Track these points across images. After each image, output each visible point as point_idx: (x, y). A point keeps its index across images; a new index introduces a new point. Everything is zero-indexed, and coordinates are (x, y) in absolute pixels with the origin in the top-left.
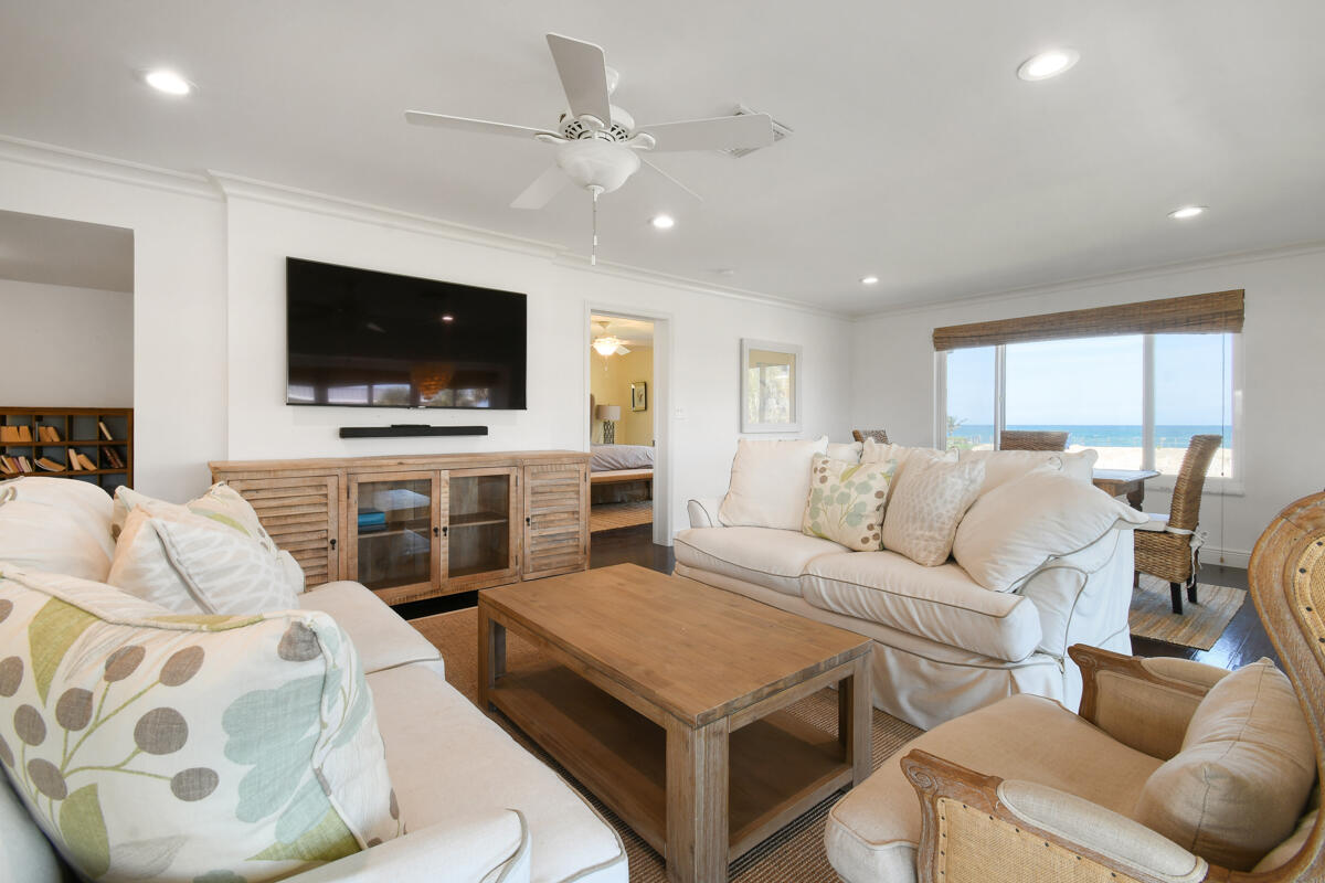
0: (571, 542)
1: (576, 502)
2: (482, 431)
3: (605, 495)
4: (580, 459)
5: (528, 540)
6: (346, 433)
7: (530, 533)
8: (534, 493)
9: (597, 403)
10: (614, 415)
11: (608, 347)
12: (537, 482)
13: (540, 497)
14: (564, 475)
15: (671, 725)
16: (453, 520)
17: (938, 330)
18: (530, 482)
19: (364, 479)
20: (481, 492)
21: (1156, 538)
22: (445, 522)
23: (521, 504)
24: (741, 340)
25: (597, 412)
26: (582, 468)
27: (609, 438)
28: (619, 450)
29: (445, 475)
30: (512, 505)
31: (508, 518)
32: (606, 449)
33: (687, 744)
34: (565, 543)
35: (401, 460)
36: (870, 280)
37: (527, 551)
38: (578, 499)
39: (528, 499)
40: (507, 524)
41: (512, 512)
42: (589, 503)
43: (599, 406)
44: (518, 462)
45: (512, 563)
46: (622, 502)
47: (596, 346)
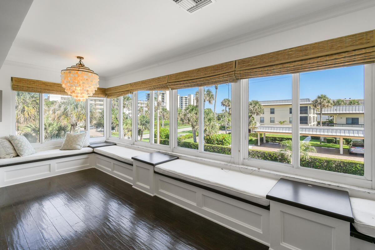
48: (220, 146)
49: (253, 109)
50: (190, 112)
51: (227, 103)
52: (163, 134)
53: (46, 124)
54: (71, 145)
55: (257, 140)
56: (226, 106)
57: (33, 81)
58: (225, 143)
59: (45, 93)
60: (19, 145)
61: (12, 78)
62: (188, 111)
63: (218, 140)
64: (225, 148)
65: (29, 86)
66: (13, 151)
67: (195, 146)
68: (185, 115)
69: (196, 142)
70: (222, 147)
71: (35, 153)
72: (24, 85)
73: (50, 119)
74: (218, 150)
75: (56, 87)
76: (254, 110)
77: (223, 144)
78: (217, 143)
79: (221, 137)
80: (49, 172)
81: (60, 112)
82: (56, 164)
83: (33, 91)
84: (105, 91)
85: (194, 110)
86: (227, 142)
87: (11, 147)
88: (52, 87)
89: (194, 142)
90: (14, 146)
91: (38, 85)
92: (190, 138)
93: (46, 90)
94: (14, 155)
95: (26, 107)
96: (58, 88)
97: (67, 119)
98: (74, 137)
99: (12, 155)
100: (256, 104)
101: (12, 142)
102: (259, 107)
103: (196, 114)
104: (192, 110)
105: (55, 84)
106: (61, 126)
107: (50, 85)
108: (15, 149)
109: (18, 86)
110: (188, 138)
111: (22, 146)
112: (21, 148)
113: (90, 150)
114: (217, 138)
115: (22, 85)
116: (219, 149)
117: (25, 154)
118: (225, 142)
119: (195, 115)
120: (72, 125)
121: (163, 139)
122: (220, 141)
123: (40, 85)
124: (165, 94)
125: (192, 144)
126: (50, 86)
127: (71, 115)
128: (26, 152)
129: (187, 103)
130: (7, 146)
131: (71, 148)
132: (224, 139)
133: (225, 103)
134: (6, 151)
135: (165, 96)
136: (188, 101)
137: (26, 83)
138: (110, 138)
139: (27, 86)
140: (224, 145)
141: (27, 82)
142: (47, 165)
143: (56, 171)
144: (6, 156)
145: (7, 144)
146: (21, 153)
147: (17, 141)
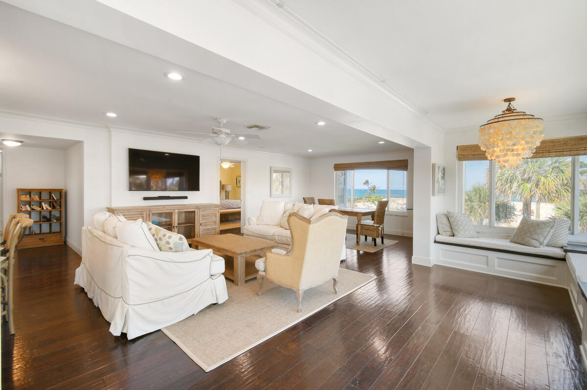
0: (214, 231)
1: (215, 219)
2: (186, 198)
3: (225, 218)
4: (216, 206)
5: (201, 230)
6: (145, 199)
7: (201, 228)
8: (203, 216)
9: (222, 184)
10: (229, 188)
11: (226, 165)
12: (204, 213)
13: (204, 217)
14: (211, 211)
15: (234, 256)
16: (178, 224)
17: (335, 164)
18: (201, 213)
19: (153, 212)
20: (186, 216)
21: (371, 227)
22: (176, 225)
23: (198, 220)
24: (271, 167)
25: (222, 187)
26: (217, 209)
27: (227, 197)
28: (231, 202)
29: (176, 211)
30: (196, 220)
31: (194, 223)
32: (226, 202)
33: (237, 258)
34: (212, 231)
35: (164, 206)
36: (310, 151)
37: (201, 233)
38: (216, 218)
39: (201, 218)
40: (194, 226)
41: (196, 222)
42: (219, 220)
43: (223, 185)
44: (198, 207)
45: (196, 236)
46: (232, 220)
47: (222, 165)
54: (524, 236)
61: (457, 147)
66: (449, 230)
72: (469, 153)
80: (486, 267)
82: (496, 259)
83: (480, 158)
87: (448, 225)
90: (451, 224)
94: (450, 233)
98: (530, 226)
99: (448, 233)
101: (450, 219)
108: (451, 227)
109: (462, 155)
111: (458, 226)
112: (456, 228)
113: (559, 252)
115: (466, 153)
117: (460, 235)
130: (445, 223)
131: (522, 243)
134: (443, 227)
142: (485, 256)
143: (496, 268)
144: (443, 233)
145: (445, 220)
146: (456, 233)
147: (453, 218)
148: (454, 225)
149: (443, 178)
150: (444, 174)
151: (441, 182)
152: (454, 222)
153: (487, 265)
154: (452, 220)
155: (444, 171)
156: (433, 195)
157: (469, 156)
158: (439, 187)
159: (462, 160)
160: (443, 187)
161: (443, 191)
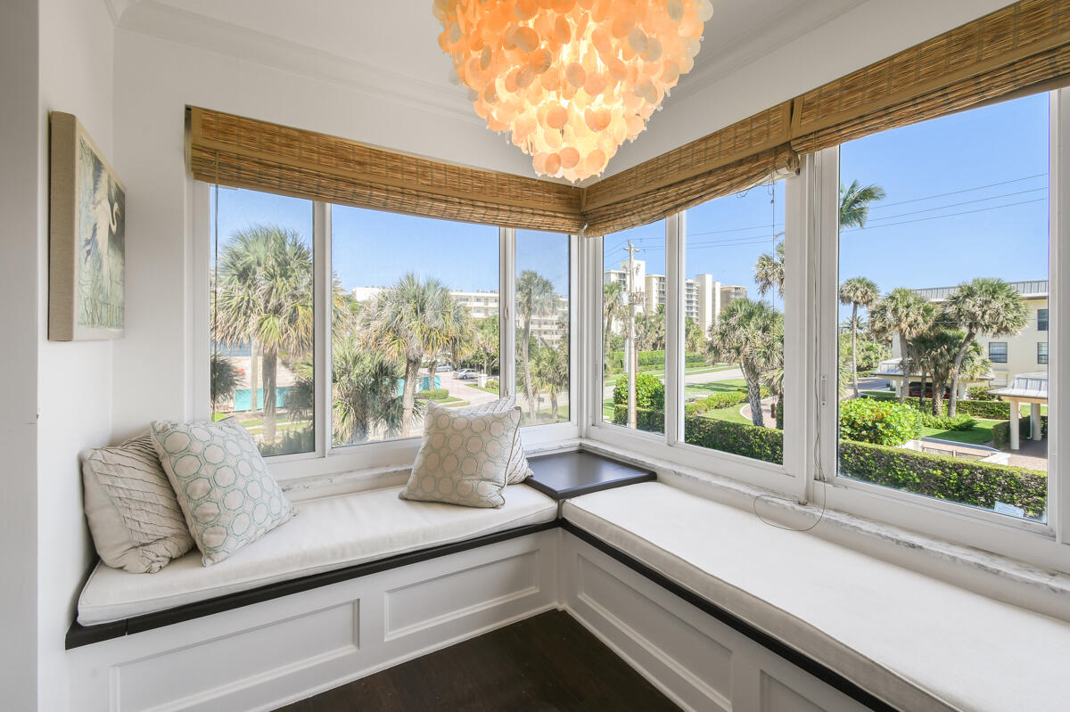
48: (866, 444)
49: (979, 313)
50: (741, 324)
51: (859, 293)
52: (644, 393)
53: (348, 358)
54: (456, 476)
55: (1007, 428)
56: (856, 303)
57: (286, 136)
58: (887, 436)
59: (335, 200)
60: (201, 485)
61: (188, 109)
62: (733, 321)
63: (854, 422)
64: (892, 457)
65: (264, 156)
66: (167, 526)
67: (761, 438)
68: (723, 335)
69: (762, 425)
70: (879, 451)
71: (287, 518)
72: (240, 151)
73: (357, 343)
74: (862, 458)
75: (383, 171)
76: (987, 317)
77: (876, 437)
78: (850, 435)
79: (868, 412)
80: (349, 649)
81: (381, 323)
82: (387, 598)
84: (579, 198)
85: (754, 319)
86: (898, 434)
87: (161, 499)
88: (368, 168)
89: (756, 424)
90: (178, 490)
91: (304, 154)
92: (721, 407)
93: (342, 185)
94: (171, 548)
95: (300, 308)
96: (390, 174)
97: (397, 345)
100: (995, 292)
101: (167, 465)
102: (1007, 305)
103: (765, 329)
104: (750, 315)
105: (378, 154)
106: (381, 364)
107: (357, 158)
108: (179, 513)
109: (214, 152)
110: (716, 407)
111: (217, 494)
112: (210, 508)
114: (852, 414)
115: (232, 149)
116: (865, 457)
117: (232, 543)
118: (885, 432)
119: (760, 332)
120: (409, 361)
121: (643, 407)
122: (865, 427)
123: (315, 156)
124: (628, 277)
125: (749, 432)
126: (360, 163)
127: (409, 332)
128: (238, 529)
129: (694, 299)
130: (136, 496)
131: (455, 499)
132: (881, 422)
133: (852, 294)
134: (130, 524)
135: (628, 282)
136: (694, 293)
137: (252, 139)
138: (595, 431)
139: (258, 155)
140: (882, 444)
141: (257, 138)
142: (344, 607)
143: (390, 636)
144: (132, 560)
145: (136, 478)
146: (209, 538)
147: (187, 460)
148: (199, 494)
149: (118, 239)
150: (120, 219)
151: (110, 261)
152: (197, 476)
153: (358, 645)
154: (181, 469)
155: (122, 209)
156: (60, 328)
157: (244, 164)
158: (97, 287)
159: (210, 179)
160: (118, 290)
161: (116, 316)
